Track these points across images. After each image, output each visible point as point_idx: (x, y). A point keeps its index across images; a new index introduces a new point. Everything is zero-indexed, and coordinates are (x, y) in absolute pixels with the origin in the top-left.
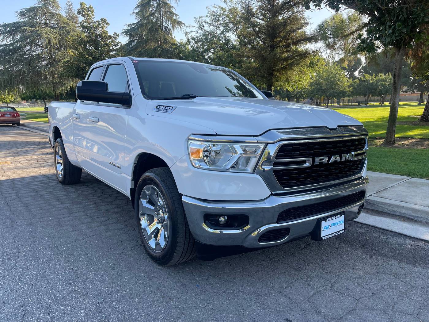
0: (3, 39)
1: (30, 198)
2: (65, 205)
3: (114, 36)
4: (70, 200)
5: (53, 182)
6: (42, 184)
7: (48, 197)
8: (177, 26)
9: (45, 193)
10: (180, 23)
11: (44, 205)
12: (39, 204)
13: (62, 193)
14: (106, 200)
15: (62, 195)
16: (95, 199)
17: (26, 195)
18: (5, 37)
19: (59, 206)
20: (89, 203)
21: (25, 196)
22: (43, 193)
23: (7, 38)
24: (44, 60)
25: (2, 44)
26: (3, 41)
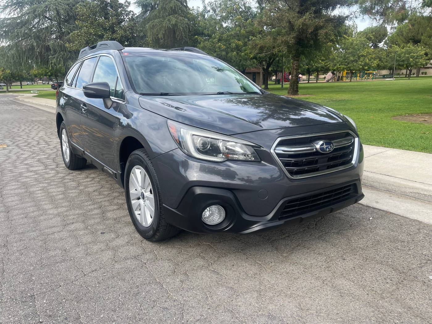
0: (10, 11)
1: (16, 198)
2: (60, 210)
3: (125, 4)
4: (68, 201)
5: (50, 172)
6: (36, 176)
7: (39, 195)
9: (37, 189)
11: (31, 209)
12: (26, 208)
13: (60, 189)
14: (116, 201)
15: (59, 193)
16: (101, 200)
17: (12, 192)
18: (12, 10)
19: (51, 212)
20: (92, 207)
21: (11, 194)
22: (35, 189)
23: (14, 10)
24: (53, 34)
25: (10, 17)
26: (10, 14)
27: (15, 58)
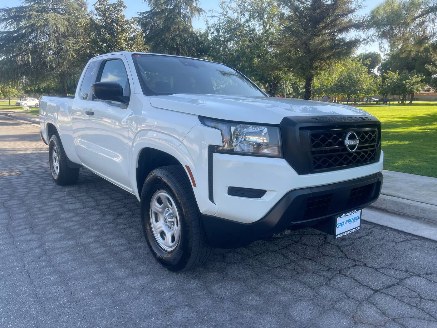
0: (7, 25)
6: (78, 218)
8: (196, 13)
10: (199, 11)
18: (9, 24)
24: (51, 49)
25: (6, 30)
26: (6, 28)
27: (10, 73)
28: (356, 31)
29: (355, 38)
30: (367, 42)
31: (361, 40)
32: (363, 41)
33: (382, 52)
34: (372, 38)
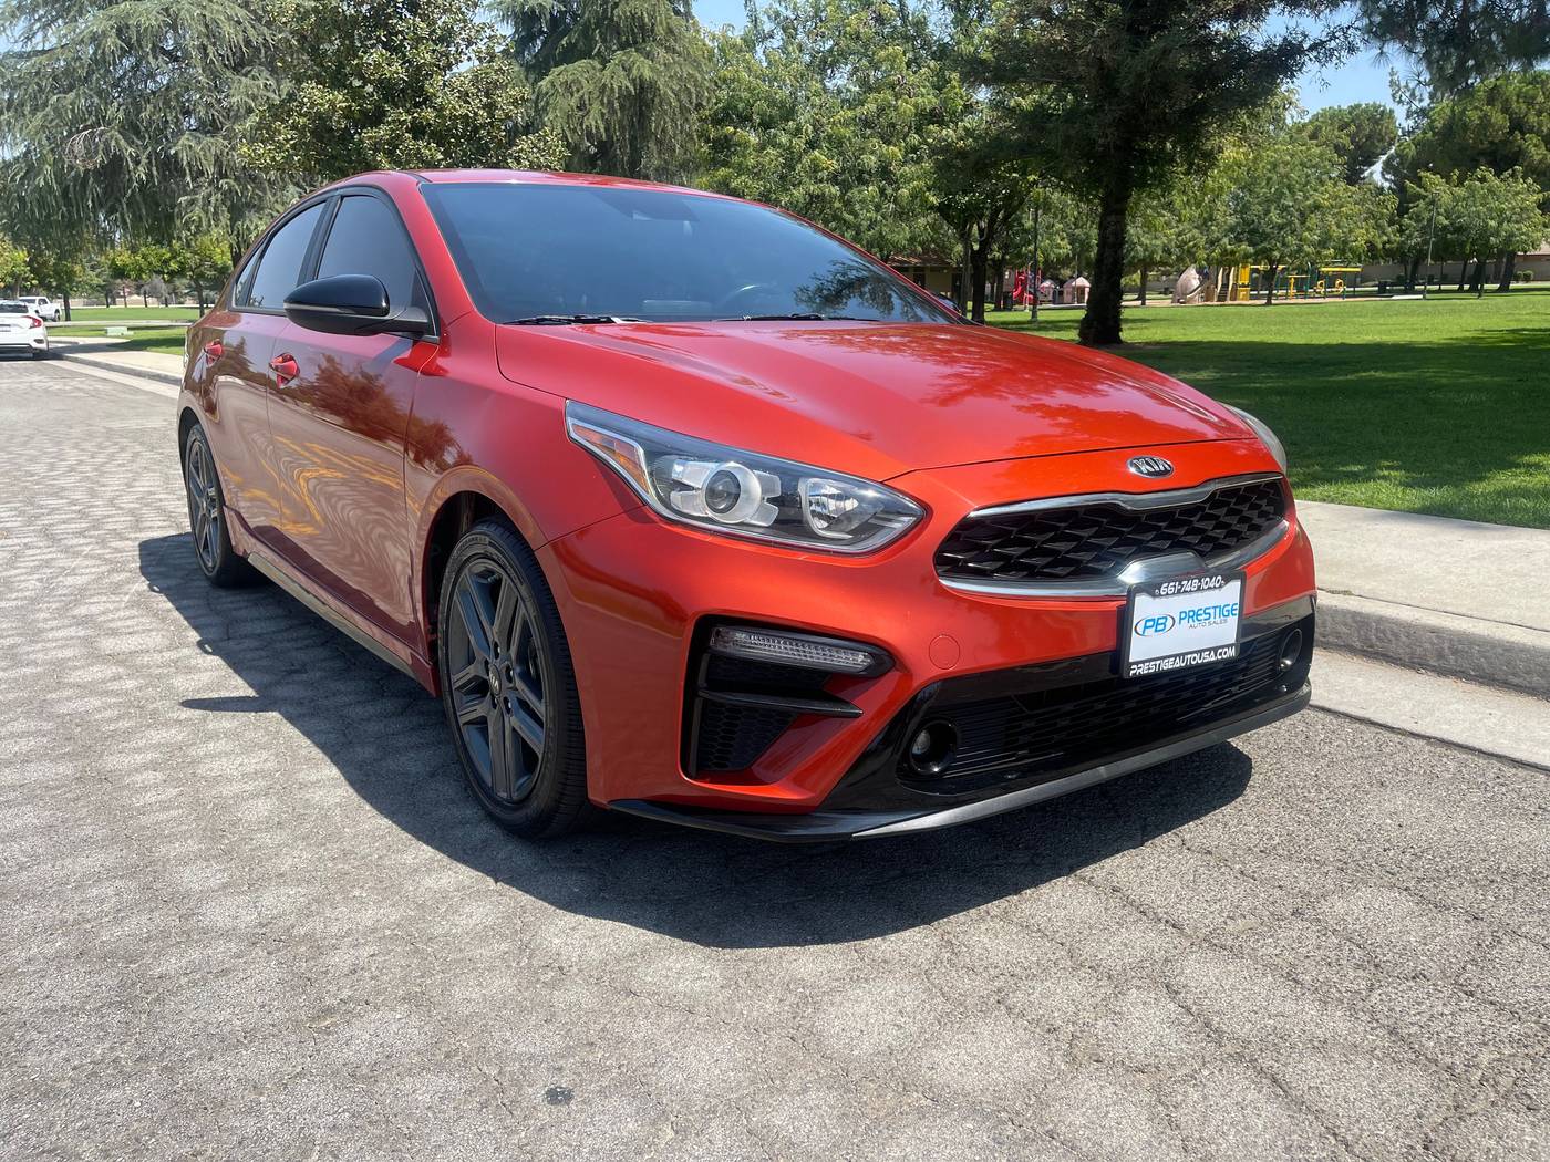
0: (31, 29)
18: (39, 24)
23: (44, 25)
26: (28, 38)
28: (1286, 14)
29: (1285, 39)
30: (1330, 55)
31: (1306, 46)
32: (1312, 48)
33: (1400, 102)
34: (1346, 38)
